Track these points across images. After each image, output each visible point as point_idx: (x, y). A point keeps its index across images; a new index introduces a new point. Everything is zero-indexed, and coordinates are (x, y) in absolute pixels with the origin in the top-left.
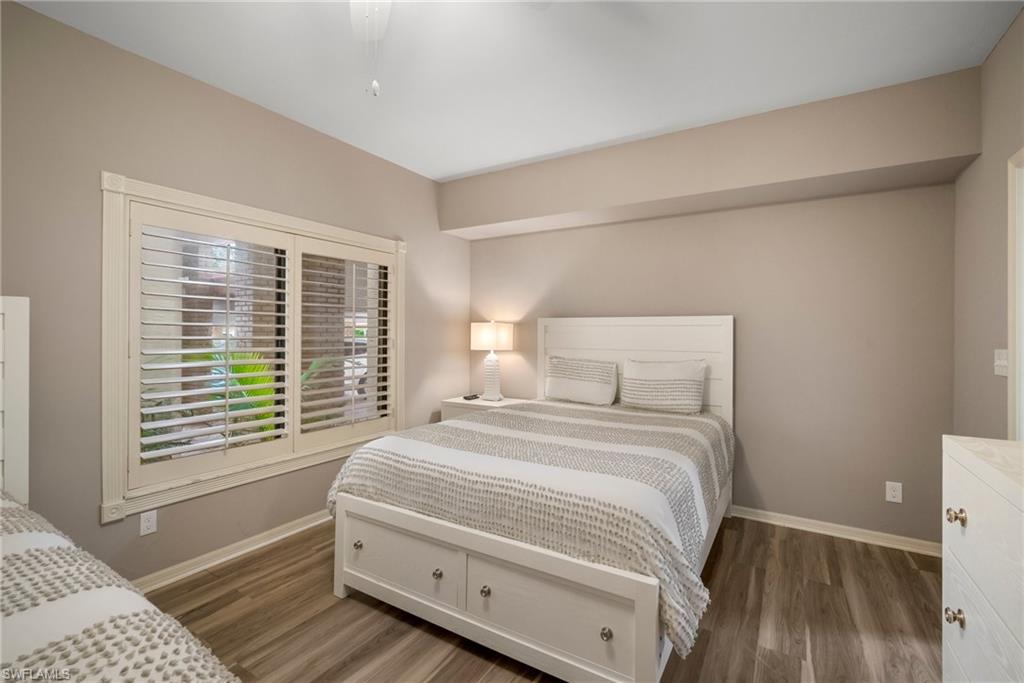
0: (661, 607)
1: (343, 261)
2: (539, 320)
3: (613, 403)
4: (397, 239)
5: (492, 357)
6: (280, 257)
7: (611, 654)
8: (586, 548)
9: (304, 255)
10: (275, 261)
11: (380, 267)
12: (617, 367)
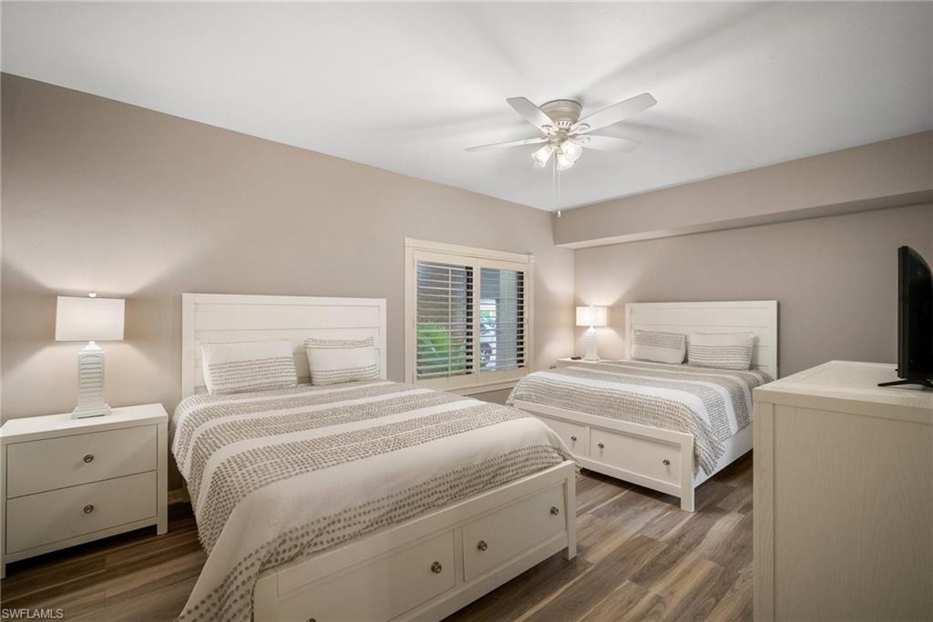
0: (695, 448)
1: (498, 271)
2: (627, 305)
3: (683, 363)
4: (529, 254)
5: (591, 330)
6: (469, 272)
7: (669, 471)
8: (655, 421)
9: (482, 269)
10: (466, 274)
11: (519, 273)
12: (686, 337)
